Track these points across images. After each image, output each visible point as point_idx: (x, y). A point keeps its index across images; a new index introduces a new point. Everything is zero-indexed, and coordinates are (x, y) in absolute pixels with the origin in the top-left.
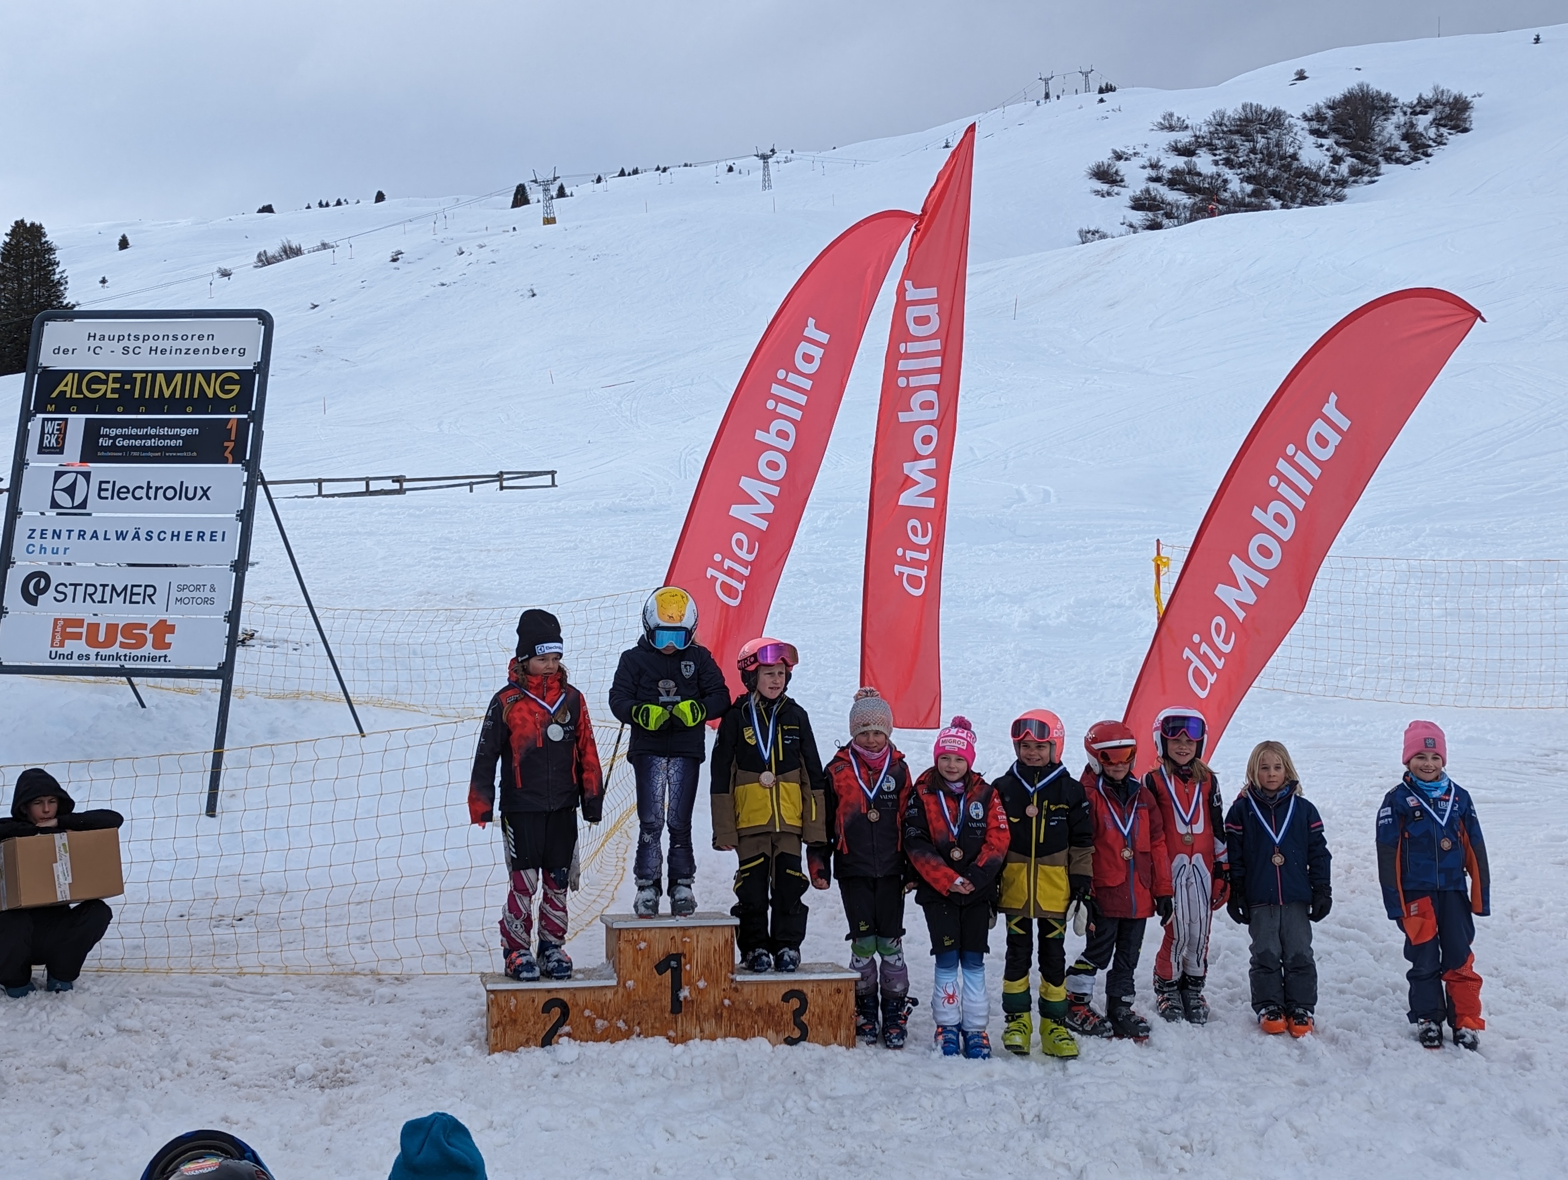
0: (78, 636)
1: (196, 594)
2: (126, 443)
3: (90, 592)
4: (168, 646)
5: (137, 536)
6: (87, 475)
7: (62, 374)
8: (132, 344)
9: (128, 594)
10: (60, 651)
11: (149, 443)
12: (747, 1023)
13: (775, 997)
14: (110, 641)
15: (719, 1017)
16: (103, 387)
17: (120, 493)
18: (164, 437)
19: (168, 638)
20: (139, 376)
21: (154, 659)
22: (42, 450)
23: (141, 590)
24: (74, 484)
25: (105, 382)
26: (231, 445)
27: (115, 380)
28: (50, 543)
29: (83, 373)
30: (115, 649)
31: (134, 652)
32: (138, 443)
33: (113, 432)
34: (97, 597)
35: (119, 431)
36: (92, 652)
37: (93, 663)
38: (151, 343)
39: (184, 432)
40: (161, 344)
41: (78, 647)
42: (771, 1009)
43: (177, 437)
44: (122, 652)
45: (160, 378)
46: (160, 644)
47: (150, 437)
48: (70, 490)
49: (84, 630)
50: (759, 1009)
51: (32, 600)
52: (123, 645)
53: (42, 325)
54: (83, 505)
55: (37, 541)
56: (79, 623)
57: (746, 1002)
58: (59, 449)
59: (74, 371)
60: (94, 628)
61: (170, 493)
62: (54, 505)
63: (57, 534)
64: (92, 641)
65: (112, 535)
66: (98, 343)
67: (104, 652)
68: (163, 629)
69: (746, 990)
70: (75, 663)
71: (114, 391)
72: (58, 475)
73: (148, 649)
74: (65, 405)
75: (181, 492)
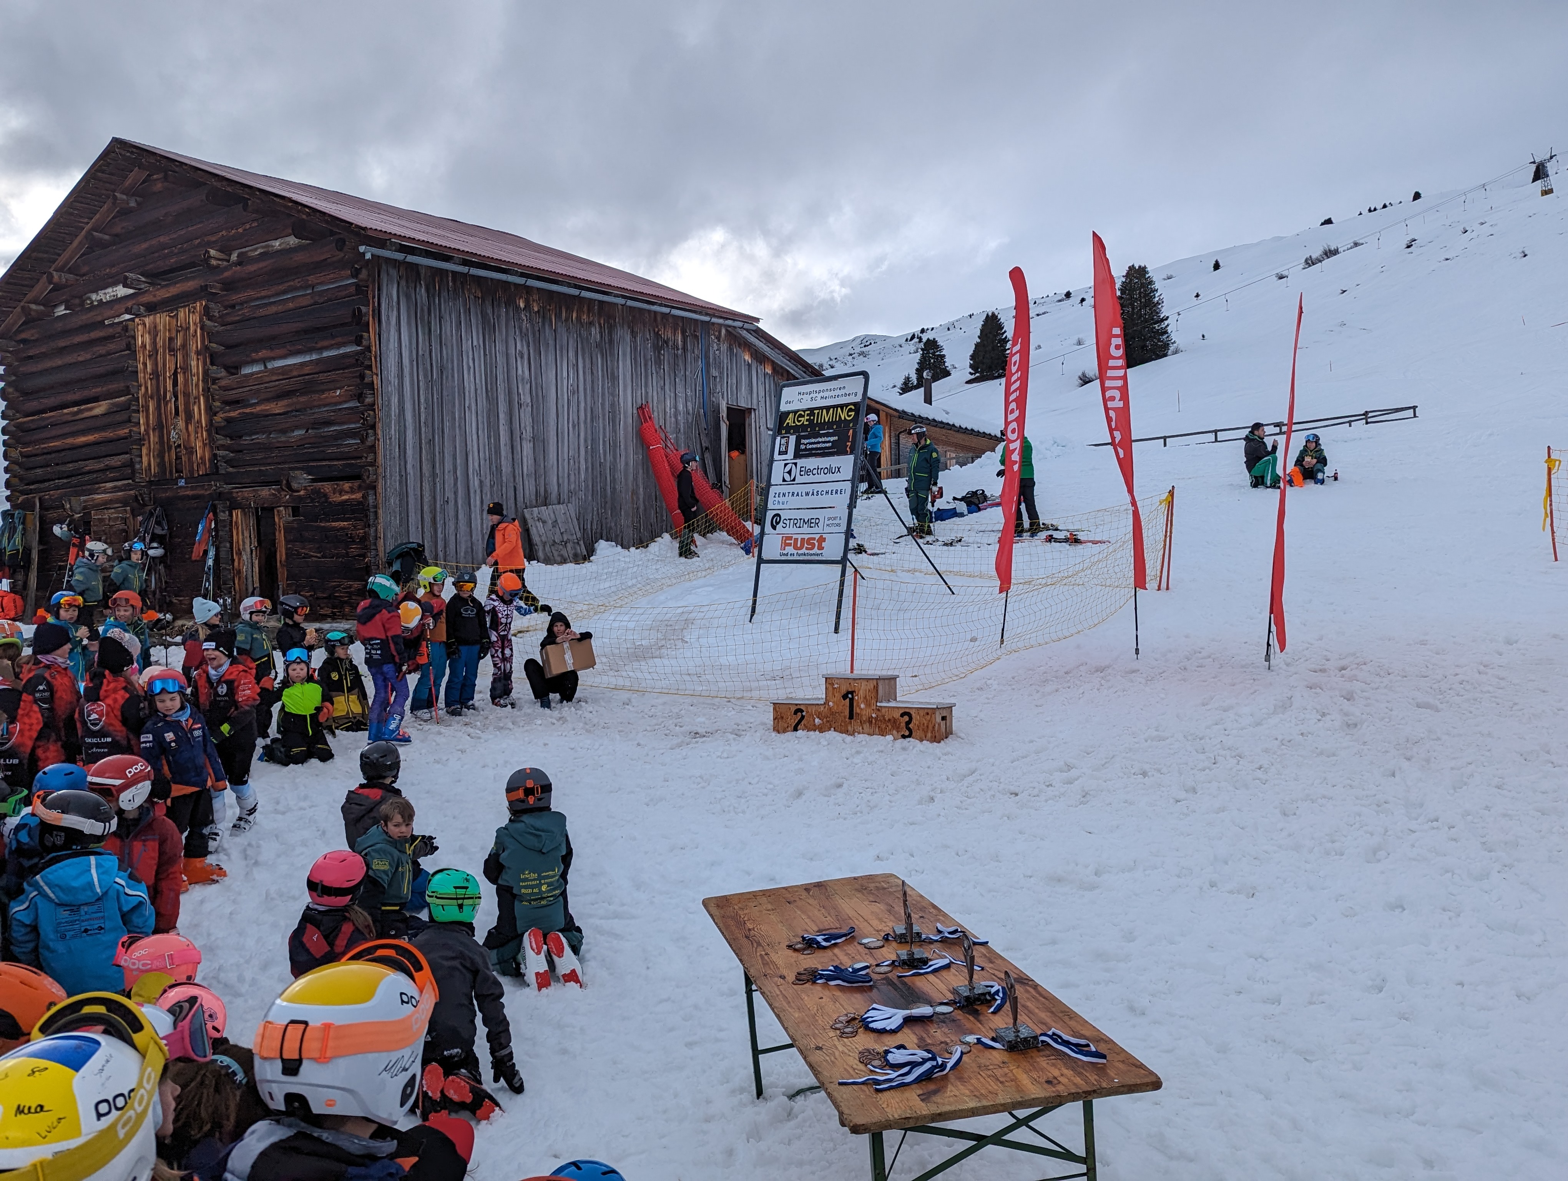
0: (790, 545)
1: (834, 522)
2: (810, 446)
3: (796, 522)
4: (823, 548)
5: (813, 494)
6: (795, 464)
7: (788, 413)
8: (813, 395)
9: (809, 522)
10: (785, 552)
11: (819, 446)
12: (883, 726)
13: (897, 715)
14: (801, 548)
15: (870, 722)
16: (802, 419)
17: (808, 472)
18: (824, 442)
19: (824, 544)
20: (816, 412)
21: (817, 555)
22: (780, 453)
23: (813, 521)
24: (791, 470)
25: (803, 416)
26: (849, 444)
27: (808, 415)
28: (781, 499)
29: (795, 412)
30: (804, 551)
31: (811, 552)
32: (814, 446)
33: (806, 441)
34: (798, 525)
35: (808, 441)
36: (795, 552)
37: (796, 558)
38: (822, 394)
39: (832, 439)
40: (826, 394)
41: (790, 550)
42: (895, 720)
43: (829, 442)
44: (807, 552)
45: (825, 411)
46: (821, 548)
47: (819, 443)
48: (790, 472)
49: (792, 542)
50: (889, 720)
51: (774, 528)
52: (807, 549)
53: (782, 390)
54: (794, 480)
55: (777, 499)
56: (790, 538)
57: (883, 716)
58: (786, 453)
59: (792, 412)
60: (796, 540)
61: (826, 471)
62: (784, 480)
63: (784, 495)
64: (796, 548)
65: (804, 494)
66: (802, 396)
67: (800, 552)
68: (822, 540)
69: (883, 710)
70: (789, 558)
71: (807, 420)
72: (786, 465)
73: (815, 551)
74: (789, 429)
75: (830, 470)
